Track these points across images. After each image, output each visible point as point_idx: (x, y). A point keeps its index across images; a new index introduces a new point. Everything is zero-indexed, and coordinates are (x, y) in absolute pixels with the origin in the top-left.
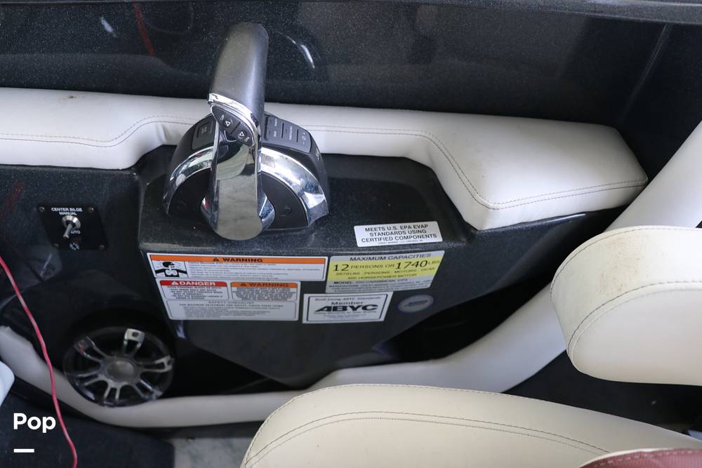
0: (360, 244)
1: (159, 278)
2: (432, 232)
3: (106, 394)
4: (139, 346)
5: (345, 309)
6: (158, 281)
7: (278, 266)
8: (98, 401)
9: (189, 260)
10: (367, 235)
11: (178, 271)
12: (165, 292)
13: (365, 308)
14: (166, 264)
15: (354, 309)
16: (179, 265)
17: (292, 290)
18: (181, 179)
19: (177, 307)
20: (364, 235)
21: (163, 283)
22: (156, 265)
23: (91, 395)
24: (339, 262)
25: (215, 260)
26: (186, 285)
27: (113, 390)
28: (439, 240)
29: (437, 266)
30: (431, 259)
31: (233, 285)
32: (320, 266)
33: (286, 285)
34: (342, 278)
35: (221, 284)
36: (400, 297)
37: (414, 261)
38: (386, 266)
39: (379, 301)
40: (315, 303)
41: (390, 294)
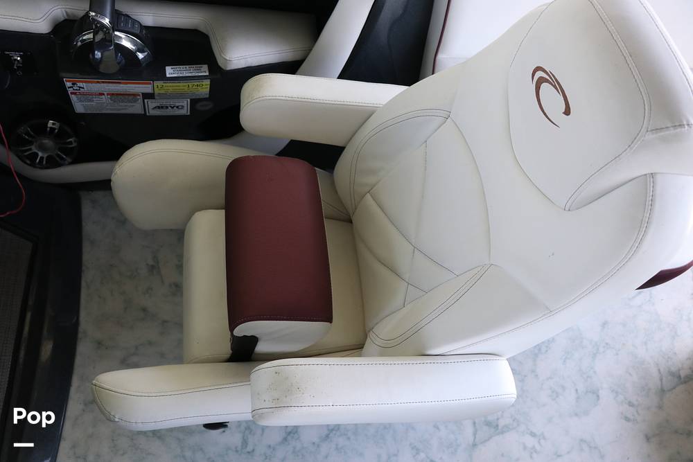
0: (168, 75)
1: (70, 91)
2: (204, 71)
3: (38, 161)
4: (56, 131)
6: (69, 92)
7: (130, 85)
8: (33, 165)
9: (85, 82)
10: (172, 71)
11: (80, 87)
12: (73, 98)
13: (177, 107)
14: (73, 84)
15: (173, 108)
16: (80, 84)
17: (138, 97)
18: (79, 44)
19: (79, 107)
20: (170, 71)
21: (75, 94)
22: (68, 84)
23: (28, 161)
24: (158, 83)
25: (98, 82)
26: (83, 94)
27: (42, 158)
28: (207, 74)
29: (209, 86)
30: (204, 83)
31: (108, 94)
32: (150, 86)
33: (135, 95)
34: (162, 92)
35: (102, 94)
36: (194, 102)
37: (195, 84)
38: (182, 86)
39: (185, 104)
40: (151, 104)
41: (189, 100)
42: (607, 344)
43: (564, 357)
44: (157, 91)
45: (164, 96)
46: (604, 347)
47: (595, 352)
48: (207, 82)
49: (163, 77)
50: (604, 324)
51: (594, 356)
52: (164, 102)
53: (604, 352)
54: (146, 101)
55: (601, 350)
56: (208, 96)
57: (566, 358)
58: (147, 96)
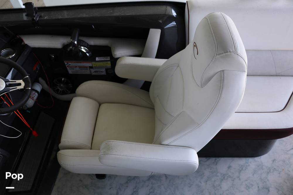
0: (96, 60)
1: (67, 66)
3: (59, 92)
4: (65, 81)
5: (98, 72)
7: (85, 64)
8: (58, 93)
9: (71, 62)
10: (98, 59)
11: (69, 64)
12: (68, 68)
13: (101, 72)
14: (67, 63)
15: (100, 72)
16: (69, 63)
17: (88, 68)
19: (70, 72)
20: (97, 59)
21: (68, 67)
22: (66, 63)
23: (56, 92)
24: (93, 63)
25: (75, 63)
26: (71, 67)
27: (61, 91)
28: (109, 59)
29: (110, 64)
30: (109, 63)
31: (78, 67)
32: (91, 64)
33: (87, 67)
34: (95, 66)
35: (76, 67)
36: (107, 70)
37: (106, 63)
38: (101, 64)
39: (103, 70)
40: (93, 70)
41: (105, 69)
42: (275, 169)
43: (253, 173)
44: (93, 66)
45: (96, 67)
46: (273, 170)
47: (268, 171)
48: (109, 62)
49: (95, 60)
50: (274, 161)
51: (268, 173)
52: (97, 70)
53: (273, 172)
54: (91, 69)
55: (272, 171)
56: (111, 68)
57: (254, 173)
58: (91, 67)
